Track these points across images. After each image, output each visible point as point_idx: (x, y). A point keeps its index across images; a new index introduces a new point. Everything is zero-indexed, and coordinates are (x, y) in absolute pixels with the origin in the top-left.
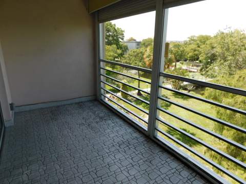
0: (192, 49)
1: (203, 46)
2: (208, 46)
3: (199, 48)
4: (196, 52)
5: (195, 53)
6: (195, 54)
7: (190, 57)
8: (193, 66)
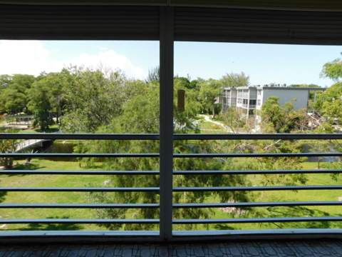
0: (10, 95)
1: (27, 90)
2: (36, 90)
3: (21, 94)
4: (18, 100)
5: (16, 100)
6: (16, 103)
7: (9, 108)
8: (17, 121)
